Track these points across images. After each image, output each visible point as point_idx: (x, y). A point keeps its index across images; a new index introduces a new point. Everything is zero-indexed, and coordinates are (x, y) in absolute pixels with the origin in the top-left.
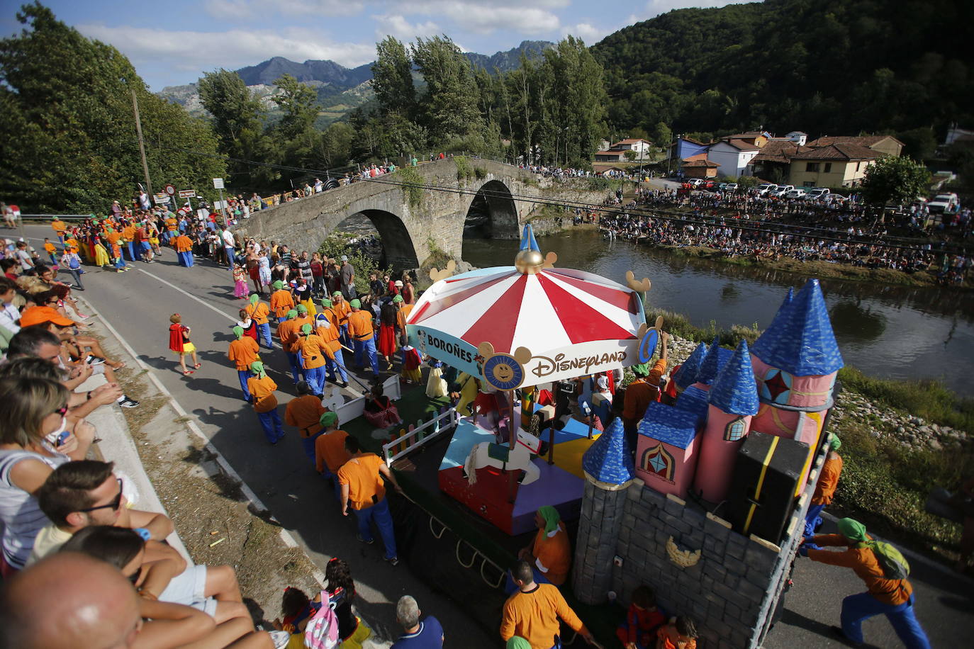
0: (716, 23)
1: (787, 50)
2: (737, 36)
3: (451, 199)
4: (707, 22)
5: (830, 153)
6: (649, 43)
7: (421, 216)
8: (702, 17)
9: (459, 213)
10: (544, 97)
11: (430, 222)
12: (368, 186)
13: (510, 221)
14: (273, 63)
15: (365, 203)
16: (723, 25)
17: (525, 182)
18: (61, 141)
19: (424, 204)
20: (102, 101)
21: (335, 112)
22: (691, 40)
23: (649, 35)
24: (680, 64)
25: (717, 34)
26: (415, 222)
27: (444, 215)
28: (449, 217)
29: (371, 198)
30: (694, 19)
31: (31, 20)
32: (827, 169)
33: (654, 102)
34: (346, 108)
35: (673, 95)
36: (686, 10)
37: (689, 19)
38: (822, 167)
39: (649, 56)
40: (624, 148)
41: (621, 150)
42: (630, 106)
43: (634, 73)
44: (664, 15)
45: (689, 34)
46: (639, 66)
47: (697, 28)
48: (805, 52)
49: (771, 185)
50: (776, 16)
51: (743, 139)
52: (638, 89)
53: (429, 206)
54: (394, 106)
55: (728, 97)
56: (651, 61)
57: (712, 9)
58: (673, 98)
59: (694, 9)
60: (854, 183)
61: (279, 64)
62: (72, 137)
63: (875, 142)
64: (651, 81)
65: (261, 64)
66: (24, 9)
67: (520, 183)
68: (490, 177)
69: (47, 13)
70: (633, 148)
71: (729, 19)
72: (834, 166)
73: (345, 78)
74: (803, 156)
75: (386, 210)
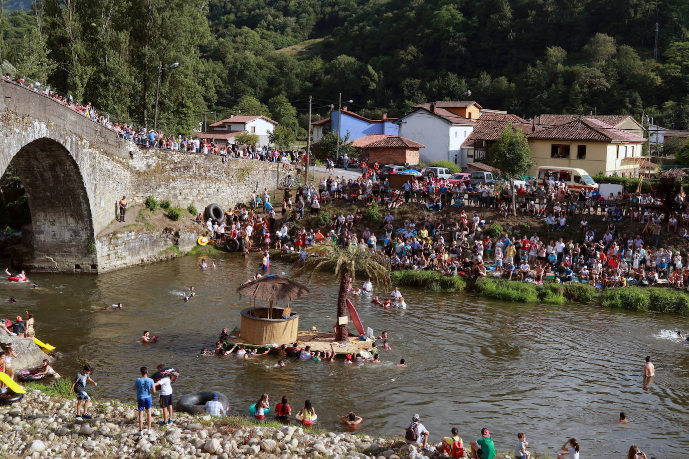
1: (436, 12)
5: (580, 131)
13: (76, 233)
32: (582, 154)
38: (574, 150)
39: (245, 5)
40: (233, 128)
41: (229, 132)
43: (226, 27)
46: (232, 17)
48: (460, 17)
51: (447, 109)
55: (370, 67)
56: (249, 11)
70: (248, 127)
72: (590, 150)
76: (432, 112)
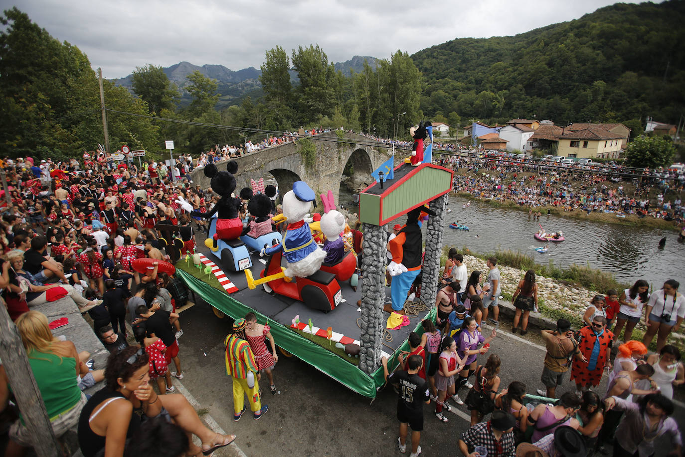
0: (485, 48)
2: (499, 57)
3: (333, 162)
4: (478, 47)
5: (586, 134)
6: (441, 59)
7: (312, 174)
8: (476, 44)
9: (338, 172)
10: (381, 93)
11: (319, 179)
12: (278, 151)
13: (368, 179)
14: (181, 65)
15: (275, 164)
16: (491, 50)
17: (379, 150)
18: (30, 112)
19: (315, 166)
20: (64, 82)
21: (223, 100)
22: (470, 58)
23: (441, 54)
24: (462, 74)
25: (486, 55)
26: (308, 179)
27: (328, 174)
28: (331, 176)
29: (280, 160)
30: (471, 45)
31: (11, 22)
32: (585, 145)
33: (446, 98)
34: (231, 98)
35: (459, 94)
36: (465, 39)
37: (468, 45)
38: (581, 144)
39: (441, 68)
42: (430, 101)
43: (432, 79)
44: (451, 42)
45: (468, 55)
46: (434, 74)
47: (473, 51)
49: (549, 156)
50: (525, 45)
51: (523, 124)
52: (435, 89)
53: (318, 168)
54: (274, 94)
56: (443, 71)
57: (482, 39)
58: (460, 96)
59: (470, 39)
60: (603, 156)
61: (185, 67)
62: (39, 108)
63: (612, 127)
64: (445, 84)
65: (173, 66)
66: (6, 13)
67: (375, 151)
68: (358, 147)
69: (24, 17)
70: (438, 128)
71: (494, 46)
72: (590, 144)
73: (231, 78)
74: (567, 137)
75: (289, 169)
76: (514, 126)
